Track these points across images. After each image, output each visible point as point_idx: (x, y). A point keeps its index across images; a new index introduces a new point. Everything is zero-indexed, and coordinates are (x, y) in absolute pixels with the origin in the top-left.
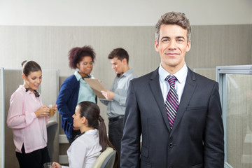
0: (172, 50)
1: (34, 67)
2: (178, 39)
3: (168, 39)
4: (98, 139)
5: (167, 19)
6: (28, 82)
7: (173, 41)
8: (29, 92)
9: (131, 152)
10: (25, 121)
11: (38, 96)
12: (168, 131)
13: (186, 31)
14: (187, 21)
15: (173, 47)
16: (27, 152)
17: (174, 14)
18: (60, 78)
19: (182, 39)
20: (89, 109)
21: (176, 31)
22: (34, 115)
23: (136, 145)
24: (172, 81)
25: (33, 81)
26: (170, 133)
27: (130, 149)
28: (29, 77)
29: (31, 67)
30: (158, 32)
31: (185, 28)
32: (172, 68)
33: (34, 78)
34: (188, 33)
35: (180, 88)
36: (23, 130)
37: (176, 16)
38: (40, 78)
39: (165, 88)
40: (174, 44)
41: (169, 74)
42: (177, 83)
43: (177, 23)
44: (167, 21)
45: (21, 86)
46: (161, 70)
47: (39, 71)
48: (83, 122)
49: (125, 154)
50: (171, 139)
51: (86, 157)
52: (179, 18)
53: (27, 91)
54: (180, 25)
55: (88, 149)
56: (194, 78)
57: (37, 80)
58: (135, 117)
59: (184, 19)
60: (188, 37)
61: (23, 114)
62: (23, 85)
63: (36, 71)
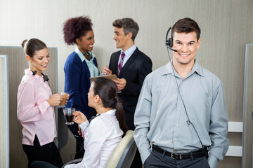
1: (37, 45)
6: (34, 64)
8: (37, 76)
20: (104, 87)
22: (47, 104)
25: (40, 61)
28: (35, 57)
33: (41, 58)
38: (48, 56)
45: (26, 71)
47: (45, 49)
48: (96, 101)
57: (45, 60)
61: (36, 105)
62: (30, 69)
63: (42, 48)
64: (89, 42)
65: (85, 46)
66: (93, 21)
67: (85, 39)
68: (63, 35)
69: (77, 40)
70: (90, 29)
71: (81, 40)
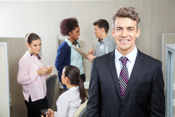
0: (124, 37)
1: (35, 37)
2: (129, 28)
3: (121, 28)
4: (79, 93)
5: (120, 14)
7: (125, 30)
8: (33, 56)
9: (93, 114)
10: (30, 79)
11: (40, 59)
12: (120, 100)
13: (136, 22)
14: (137, 14)
15: (124, 35)
16: (33, 100)
17: (126, 9)
18: (59, 41)
19: (132, 28)
20: (72, 72)
21: (127, 22)
22: (36, 74)
23: (97, 108)
24: (124, 61)
25: (34, 48)
26: (121, 102)
27: (92, 112)
28: (32, 45)
29: (32, 37)
30: (114, 23)
31: (134, 20)
32: (125, 52)
33: (36, 46)
34: (137, 23)
35: (130, 66)
36: (30, 85)
37: (128, 10)
38: (40, 45)
39: (119, 66)
40: (126, 33)
41: (122, 56)
42: (128, 62)
43: (128, 16)
44: (121, 15)
45: (27, 52)
46: (117, 52)
47: (39, 40)
48: (66, 81)
49: (89, 114)
50: (122, 106)
51: (69, 108)
52: (130, 12)
53: (31, 55)
54: (131, 17)
55: (70, 102)
56: (142, 58)
57: (38, 47)
58: (96, 87)
59: (133, 12)
60: (137, 27)
61: (29, 74)
62: (29, 51)
63: (36, 39)
64: (77, 34)
65: (74, 37)
66: (79, 21)
67: (74, 32)
68: (60, 30)
69: (70, 33)
70: (78, 26)
71: (72, 33)
